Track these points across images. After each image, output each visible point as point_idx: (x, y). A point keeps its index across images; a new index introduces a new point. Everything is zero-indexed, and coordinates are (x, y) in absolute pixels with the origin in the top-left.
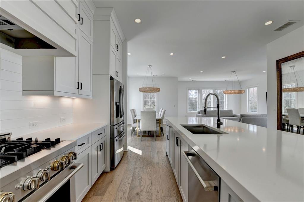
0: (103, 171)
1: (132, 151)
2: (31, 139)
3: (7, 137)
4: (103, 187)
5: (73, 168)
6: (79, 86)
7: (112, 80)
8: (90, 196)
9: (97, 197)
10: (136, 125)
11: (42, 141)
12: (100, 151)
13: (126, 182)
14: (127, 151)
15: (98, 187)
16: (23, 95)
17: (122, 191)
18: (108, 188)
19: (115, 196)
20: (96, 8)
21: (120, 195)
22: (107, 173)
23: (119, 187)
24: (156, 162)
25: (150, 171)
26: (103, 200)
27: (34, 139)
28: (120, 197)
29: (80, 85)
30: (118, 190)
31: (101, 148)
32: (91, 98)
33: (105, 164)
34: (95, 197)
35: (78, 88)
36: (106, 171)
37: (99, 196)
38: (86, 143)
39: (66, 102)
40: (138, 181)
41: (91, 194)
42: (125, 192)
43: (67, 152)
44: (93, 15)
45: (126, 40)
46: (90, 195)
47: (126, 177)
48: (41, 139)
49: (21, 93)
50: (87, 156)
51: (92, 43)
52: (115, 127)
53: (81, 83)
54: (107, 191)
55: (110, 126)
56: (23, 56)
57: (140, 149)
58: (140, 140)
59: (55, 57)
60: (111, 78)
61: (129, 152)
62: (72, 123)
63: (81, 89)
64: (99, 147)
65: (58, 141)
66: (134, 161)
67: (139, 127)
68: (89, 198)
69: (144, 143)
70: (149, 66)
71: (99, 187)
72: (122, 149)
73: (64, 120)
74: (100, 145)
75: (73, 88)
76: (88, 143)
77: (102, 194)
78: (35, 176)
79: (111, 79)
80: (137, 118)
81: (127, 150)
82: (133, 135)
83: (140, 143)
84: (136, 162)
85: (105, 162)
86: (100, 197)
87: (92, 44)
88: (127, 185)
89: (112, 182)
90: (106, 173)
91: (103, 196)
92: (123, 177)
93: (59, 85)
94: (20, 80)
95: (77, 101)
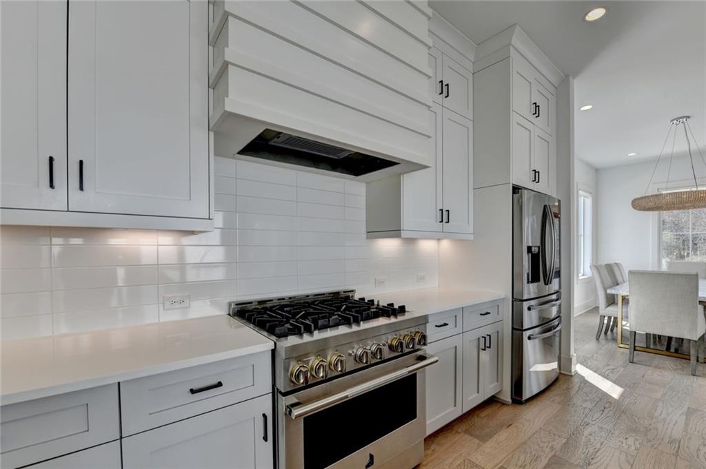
0: (493, 396)
1: (586, 378)
2: (372, 301)
3: (351, 294)
4: (488, 428)
5: (422, 358)
6: (444, 216)
7: (518, 193)
8: (460, 430)
9: (471, 437)
10: (616, 311)
11: (383, 306)
12: (485, 350)
13: (545, 442)
14: (572, 376)
15: (478, 422)
16: (368, 238)
17: (529, 455)
18: (497, 432)
19: (510, 456)
20: (476, 46)
21: (522, 458)
22: (503, 404)
23: (524, 443)
24: (670, 437)
25: (633, 448)
26: (481, 448)
27: (376, 303)
28: (520, 463)
29: (445, 214)
30: (518, 447)
31: (488, 345)
32: (471, 237)
33: (497, 381)
34: (466, 436)
35: (442, 221)
36: (499, 399)
37: (475, 437)
38: (451, 324)
39: (427, 246)
40: (583, 456)
41: (462, 427)
42: (535, 460)
43: (413, 330)
44: (473, 63)
45: (567, 76)
46: (459, 427)
47: (550, 433)
48: (383, 303)
49: (365, 236)
50: (454, 350)
51: (472, 123)
52: (526, 305)
53: (448, 211)
54: (495, 438)
55: (513, 302)
56: (366, 183)
57: (616, 382)
58: (627, 358)
59: (402, 176)
60: (516, 189)
61: (576, 380)
62: (437, 285)
63: (448, 222)
64: (482, 340)
65: (402, 310)
66: (584, 405)
67: (626, 317)
68: (457, 432)
69: (639, 370)
70: (677, 119)
71: (480, 423)
72: (554, 365)
73: (422, 278)
74: (485, 338)
75: (432, 222)
76: (456, 326)
77: (484, 439)
78: (368, 348)
79: (514, 192)
80: (622, 291)
81: (571, 372)
82: (607, 339)
83: (624, 367)
84: (591, 410)
85: (498, 377)
86: (477, 441)
87: (470, 124)
88: (548, 450)
89: (510, 426)
90: (500, 404)
91: (485, 443)
92: (541, 429)
93: (409, 220)
94: (364, 217)
95: (446, 244)
